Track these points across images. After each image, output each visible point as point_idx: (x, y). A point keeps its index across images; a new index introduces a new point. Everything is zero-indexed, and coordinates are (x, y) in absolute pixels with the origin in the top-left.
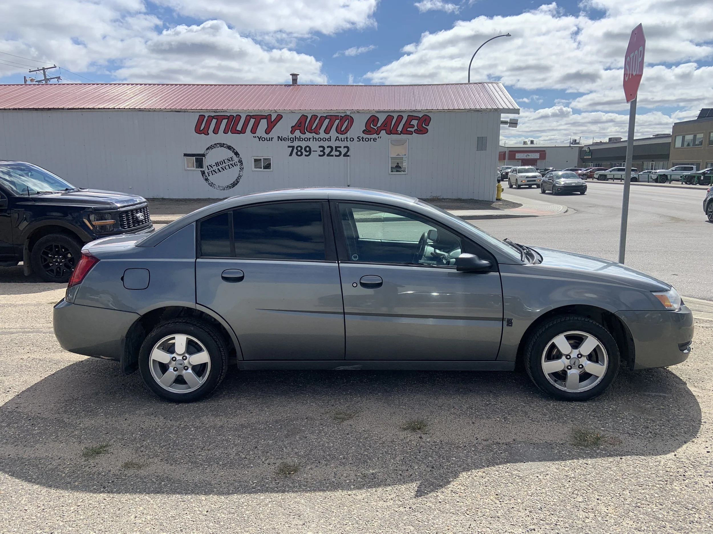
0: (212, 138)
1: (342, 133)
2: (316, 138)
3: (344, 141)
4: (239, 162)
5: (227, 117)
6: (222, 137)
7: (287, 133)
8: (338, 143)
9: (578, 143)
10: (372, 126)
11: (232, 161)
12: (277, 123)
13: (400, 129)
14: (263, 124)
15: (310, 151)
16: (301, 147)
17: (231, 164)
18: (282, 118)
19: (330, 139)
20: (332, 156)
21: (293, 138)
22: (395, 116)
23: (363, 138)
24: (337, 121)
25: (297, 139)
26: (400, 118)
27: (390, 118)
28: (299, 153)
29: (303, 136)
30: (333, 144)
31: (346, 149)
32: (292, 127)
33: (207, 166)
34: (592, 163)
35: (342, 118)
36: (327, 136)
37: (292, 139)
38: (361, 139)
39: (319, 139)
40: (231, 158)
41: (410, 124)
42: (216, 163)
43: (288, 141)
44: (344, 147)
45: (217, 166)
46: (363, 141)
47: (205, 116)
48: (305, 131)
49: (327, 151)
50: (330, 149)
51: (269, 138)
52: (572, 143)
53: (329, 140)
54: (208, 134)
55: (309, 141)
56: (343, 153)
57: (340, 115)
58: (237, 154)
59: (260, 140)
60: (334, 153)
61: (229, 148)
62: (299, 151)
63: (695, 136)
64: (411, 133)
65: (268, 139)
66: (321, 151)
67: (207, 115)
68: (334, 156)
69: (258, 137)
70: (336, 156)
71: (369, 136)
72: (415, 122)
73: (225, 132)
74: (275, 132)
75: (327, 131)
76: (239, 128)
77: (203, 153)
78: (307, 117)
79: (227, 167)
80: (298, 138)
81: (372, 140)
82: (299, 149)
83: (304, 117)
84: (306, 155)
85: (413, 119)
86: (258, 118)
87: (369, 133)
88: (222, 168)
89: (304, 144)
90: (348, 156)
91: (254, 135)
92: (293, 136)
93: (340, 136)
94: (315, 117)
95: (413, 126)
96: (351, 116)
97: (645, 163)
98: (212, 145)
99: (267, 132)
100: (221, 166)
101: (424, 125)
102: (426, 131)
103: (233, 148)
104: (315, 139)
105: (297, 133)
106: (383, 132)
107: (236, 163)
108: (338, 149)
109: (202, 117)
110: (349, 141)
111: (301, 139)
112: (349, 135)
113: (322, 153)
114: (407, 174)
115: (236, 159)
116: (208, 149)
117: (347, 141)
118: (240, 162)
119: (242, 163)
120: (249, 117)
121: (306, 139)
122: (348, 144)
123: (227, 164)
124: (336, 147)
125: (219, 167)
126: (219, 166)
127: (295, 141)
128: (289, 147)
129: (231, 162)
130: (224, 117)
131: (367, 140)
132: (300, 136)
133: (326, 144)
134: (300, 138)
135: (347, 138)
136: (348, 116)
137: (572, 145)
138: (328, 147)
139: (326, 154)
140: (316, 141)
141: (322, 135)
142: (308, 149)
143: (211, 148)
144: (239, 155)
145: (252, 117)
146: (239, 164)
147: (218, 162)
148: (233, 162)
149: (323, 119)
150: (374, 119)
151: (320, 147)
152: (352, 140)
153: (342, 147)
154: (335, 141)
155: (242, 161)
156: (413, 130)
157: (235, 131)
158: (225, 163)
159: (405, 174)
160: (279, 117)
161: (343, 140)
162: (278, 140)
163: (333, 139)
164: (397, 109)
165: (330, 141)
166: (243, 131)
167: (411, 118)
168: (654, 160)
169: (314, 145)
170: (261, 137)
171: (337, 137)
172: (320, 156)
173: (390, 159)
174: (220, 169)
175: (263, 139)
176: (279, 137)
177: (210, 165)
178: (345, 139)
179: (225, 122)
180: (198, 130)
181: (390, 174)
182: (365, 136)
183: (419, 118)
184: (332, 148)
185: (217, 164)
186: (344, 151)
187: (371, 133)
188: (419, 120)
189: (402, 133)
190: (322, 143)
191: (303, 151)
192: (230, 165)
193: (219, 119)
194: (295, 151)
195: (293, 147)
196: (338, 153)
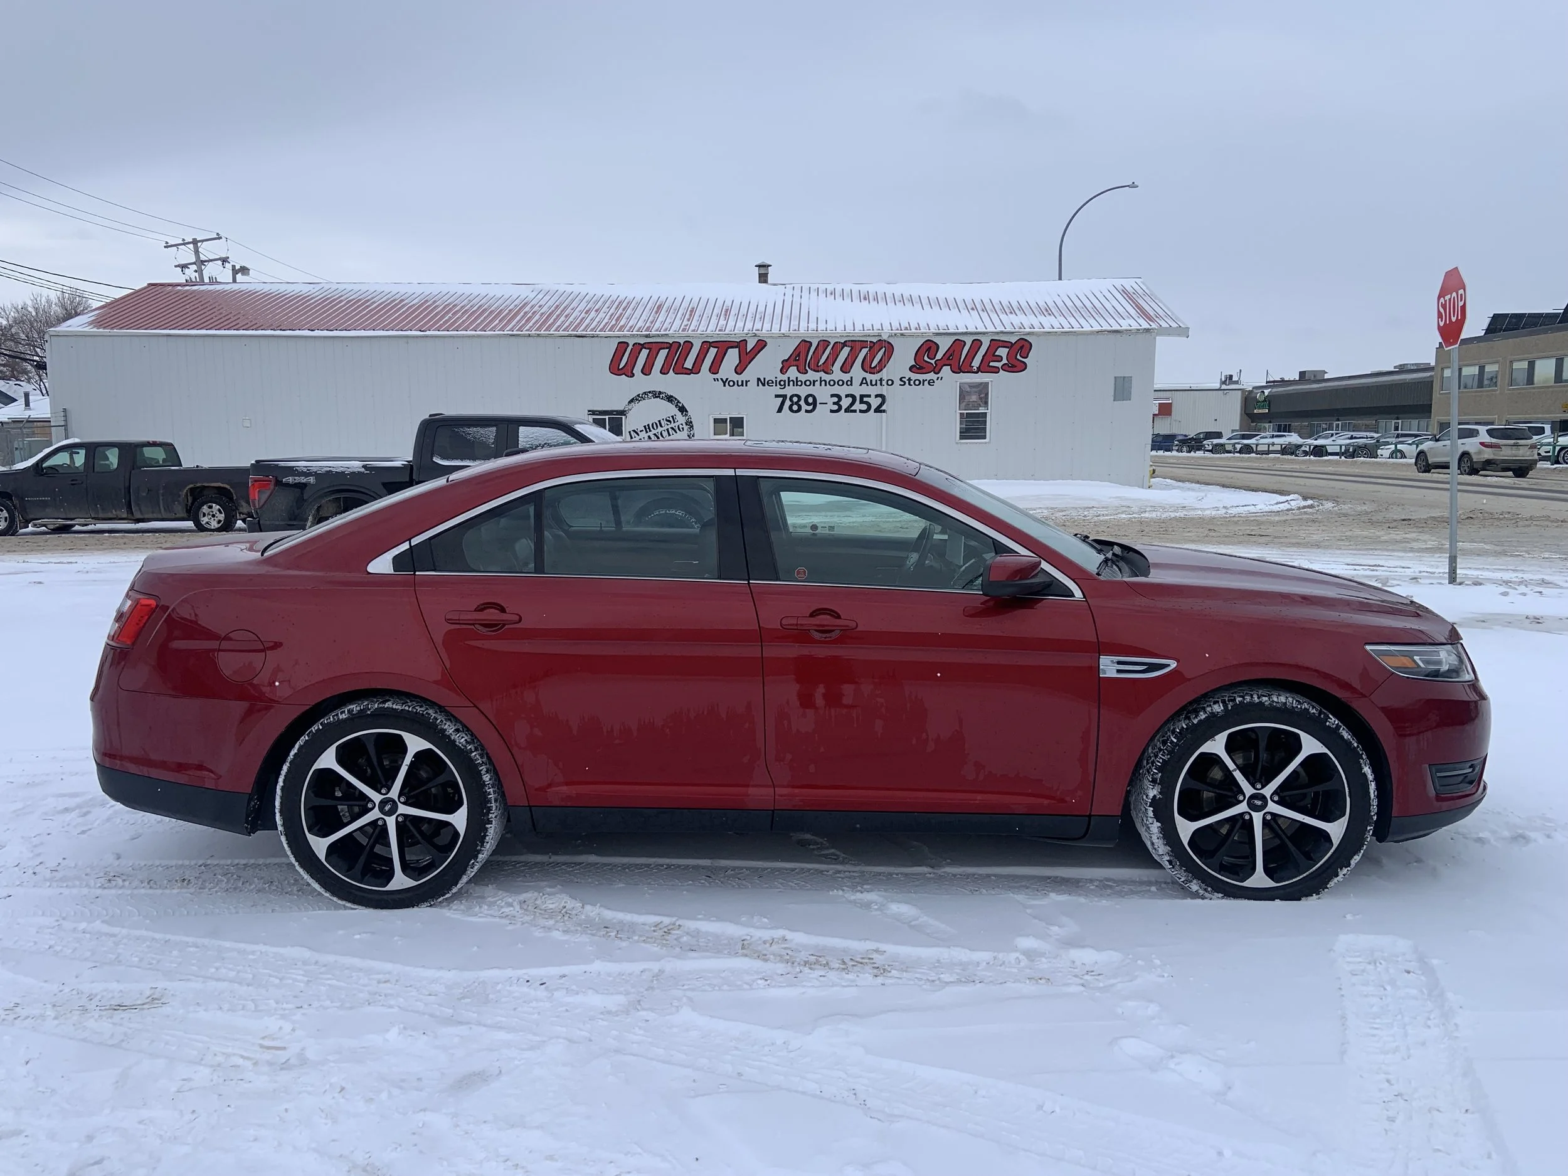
0: (640, 383)
1: (872, 371)
2: (825, 381)
3: (876, 384)
4: (686, 424)
5: (668, 345)
6: (657, 381)
7: (774, 373)
8: (865, 389)
9: (1236, 382)
10: (926, 358)
11: (674, 422)
12: (756, 355)
13: (976, 363)
14: (732, 356)
15: (814, 404)
16: (799, 397)
17: (672, 428)
18: (765, 346)
19: (851, 381)
20: (855, 411)
21: (785, 381)
22: (969, 341)
23: (909, 380)
24: (864, 351)
25: (791, 383)
26: (977, 344)
27: (958, 344)
28: (795, 408)
29: (802, 377)
30: (857, 390)
31: (879, 400)
32: (783, 362)
33: (630, 432)
34: (1270, 422)
35: (872, 345)
36: (846, 377)
37: (782, 383)
38: (907, 382)
39: (832, 383)
40: (672, 417)
41: (994, 355)
42: (645, 427)
43: (776, 385)
44: (877, 396)
45: (647, 432)
46: (910, 384)
47: (628, 344)
48: (807, 368)
49: (845, 403)
50: (850, 400)
51: (742, 381)
52: (1224, 383)
53: (849, 383)
54: (633, 375)
55: (814, 385)
56: (873, 407)
57: (869, 339)
58: (683, 410)
59: (725, 386)
60: (858, 406)
61: (670, 399)
62: (795, 404)
63: (1482, 369)
64: (996, 370)
65: (740, 384)
66: (834, 403)
67: (631, 342)
68: (858, 411)
69: (722, 379)
70: (861, 411)
71: (921, 377)
72: (1003, 352)
73: (664, 371)
74: (753, 371)
75: (845, 369)
76: (689, 364)
77: (622, 409)
78: (811, 344)
79: (665, 434)
80: (793, 381)
81: (926, 383)
82: (795, 399)
83: (805, 344)
84: (807, 411)
85: (999, 347)
86: (723, 347)
87: (919, 371)
88: (655, 434)
89: (803, 391)
90: (884, 411)
91: (715, 376)
92: (785, 377)
93: (869, 377)
94: (824, 343)
95: (1000, 359)
96: (889, 343)
97: (1382, 423)
98: (638, 395)
99: (739, 370)
100: (654, 432)
101: (1019, 357)
102: (1024, 367)
103: (676, 399)
104: (823, 383)
105: (793, 372)
106: (946, 369)
107: (681, 427)
108: (865, 399)
109: (622, 346)
110: (886, 385)
111: (799, 383)
112: (884, 374)
113: (836, 407)
114: (989, 443)
115: (681, 419)
116: (631, 401)
117: (881, 385)
118: (689, 423)
119: (692, 426)
120: (706, 345)
121: (808, 383)
122: (884, 390)
123: (665, 428)
124: (862, 397)
125: (650, 434)
126: (650, 431)
127: (789, 385)
128: (777, 396)
129: (673, 425)
130: (661, 346)
131: (917, 382)
132: (797, 378)
133: (843, 391)
134: (797, 382)
135: (881, 380)
136: (885, 341)
137: (1224, 387)
138: (847, 396)
139: (844, 407)
140: (826, 385)
141: (837, 374)
142: (810, 400)
143: (637, 400)
144: (687, 411)
145: (712, 345)
146: (686, 428)
147: (648, 425)
148: (677, 424)
149: (838, 347)
150: (930, 348)
151: (832, 396)
152: (890, 382)
153: (873, 396)
154: (861, 385)
155: (691, 422)
156: (999, 365)
157: (681, 371)
158: (661, 426)
159: (986, 443)
160: (761, 345)
161: (874, 383)
162: (758, 385)
163: (856, 382)
164: (971, 329)
165: (851, 385)
166: (695, 370)
167: (995, 344)
168: (1400, 416)
169: (823, 393)
170: (727, 379)
171: (863, 378)
172: (832, 411)
173: (958, 415)
174: (653, 437)
175: (731, 383)
176: (759, 379)
177: (634, 431)
178: (879, 382)
179: (663, 353)
180: (615, 369)
181: (957, 443)
182: (914, 376)
183: (1010, 344)
184: (853, 397)
185: (647, 428)
186: (875, 402)
187: (924, 371)
188: (1011, 347)
189: (979, 370)
190: (836, 390)
191: (802, 403)
192: (670, 430)
193: (654, 348)
194: (788, 403)
195: (784, 397)
196: (864, 407)
